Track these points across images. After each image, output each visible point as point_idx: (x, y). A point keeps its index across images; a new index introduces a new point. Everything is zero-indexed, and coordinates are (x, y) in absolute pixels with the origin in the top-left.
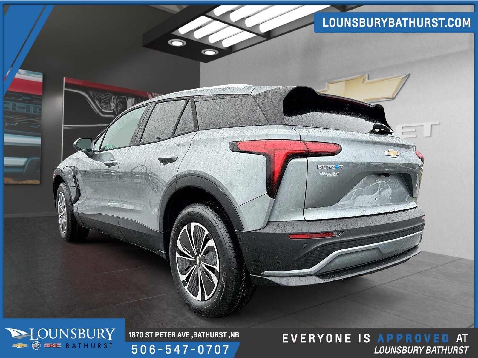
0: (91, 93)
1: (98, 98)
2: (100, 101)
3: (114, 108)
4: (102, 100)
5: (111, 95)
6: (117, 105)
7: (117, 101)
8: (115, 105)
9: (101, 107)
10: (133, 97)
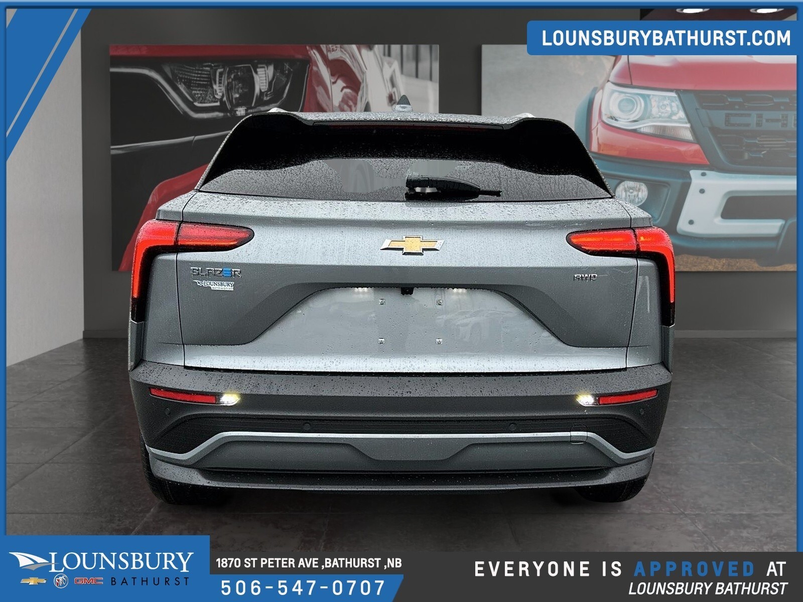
0: (167, 69)
1: (185, 79)
2: (189, 84)
3: (223, 96)
4: (194, 80)
5: (215, 66)
6: (229, 88)
7: (229, 77)
8: (223, 89)
9: (192, 96)
10: (268, 64)
